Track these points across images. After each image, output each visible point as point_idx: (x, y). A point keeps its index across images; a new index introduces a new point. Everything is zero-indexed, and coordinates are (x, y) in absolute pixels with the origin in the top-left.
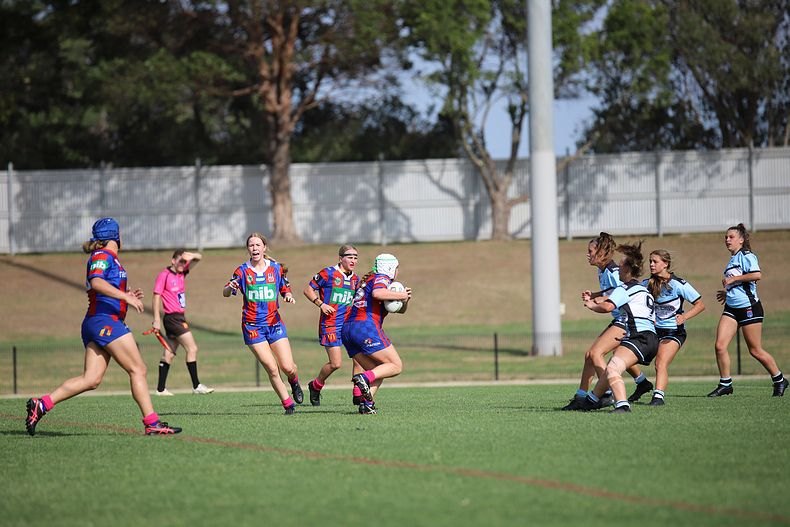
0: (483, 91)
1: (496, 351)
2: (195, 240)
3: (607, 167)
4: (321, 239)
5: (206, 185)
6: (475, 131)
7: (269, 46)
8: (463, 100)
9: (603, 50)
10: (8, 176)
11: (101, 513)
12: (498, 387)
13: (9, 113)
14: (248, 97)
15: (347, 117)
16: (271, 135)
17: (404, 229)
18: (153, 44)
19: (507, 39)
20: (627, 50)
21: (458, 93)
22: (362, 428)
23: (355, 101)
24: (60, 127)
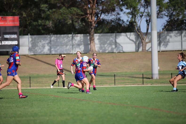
0: (140, 16)
1: (143, 78)
2: (72, 52)
3: (169, 34)
4: (102, 52)
5: (75, 39)
6: (138, 26)
7: (89, 6)
8: (135, 18)
9: (169, 6)
10: (29, 37)
11: (50, 115)
12: (143, 86)
13: (29, 22)
14: (84, 18)
15: (108, 22)
16: (90, 27)
17: (121, 49)
18: (62, 6)
19: (146, 4)
20: (174, 6)
21: (134, 17)
22: (111, 96)
23: (109, 19)
24: (41, 25)
